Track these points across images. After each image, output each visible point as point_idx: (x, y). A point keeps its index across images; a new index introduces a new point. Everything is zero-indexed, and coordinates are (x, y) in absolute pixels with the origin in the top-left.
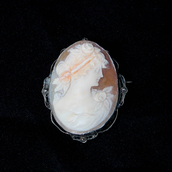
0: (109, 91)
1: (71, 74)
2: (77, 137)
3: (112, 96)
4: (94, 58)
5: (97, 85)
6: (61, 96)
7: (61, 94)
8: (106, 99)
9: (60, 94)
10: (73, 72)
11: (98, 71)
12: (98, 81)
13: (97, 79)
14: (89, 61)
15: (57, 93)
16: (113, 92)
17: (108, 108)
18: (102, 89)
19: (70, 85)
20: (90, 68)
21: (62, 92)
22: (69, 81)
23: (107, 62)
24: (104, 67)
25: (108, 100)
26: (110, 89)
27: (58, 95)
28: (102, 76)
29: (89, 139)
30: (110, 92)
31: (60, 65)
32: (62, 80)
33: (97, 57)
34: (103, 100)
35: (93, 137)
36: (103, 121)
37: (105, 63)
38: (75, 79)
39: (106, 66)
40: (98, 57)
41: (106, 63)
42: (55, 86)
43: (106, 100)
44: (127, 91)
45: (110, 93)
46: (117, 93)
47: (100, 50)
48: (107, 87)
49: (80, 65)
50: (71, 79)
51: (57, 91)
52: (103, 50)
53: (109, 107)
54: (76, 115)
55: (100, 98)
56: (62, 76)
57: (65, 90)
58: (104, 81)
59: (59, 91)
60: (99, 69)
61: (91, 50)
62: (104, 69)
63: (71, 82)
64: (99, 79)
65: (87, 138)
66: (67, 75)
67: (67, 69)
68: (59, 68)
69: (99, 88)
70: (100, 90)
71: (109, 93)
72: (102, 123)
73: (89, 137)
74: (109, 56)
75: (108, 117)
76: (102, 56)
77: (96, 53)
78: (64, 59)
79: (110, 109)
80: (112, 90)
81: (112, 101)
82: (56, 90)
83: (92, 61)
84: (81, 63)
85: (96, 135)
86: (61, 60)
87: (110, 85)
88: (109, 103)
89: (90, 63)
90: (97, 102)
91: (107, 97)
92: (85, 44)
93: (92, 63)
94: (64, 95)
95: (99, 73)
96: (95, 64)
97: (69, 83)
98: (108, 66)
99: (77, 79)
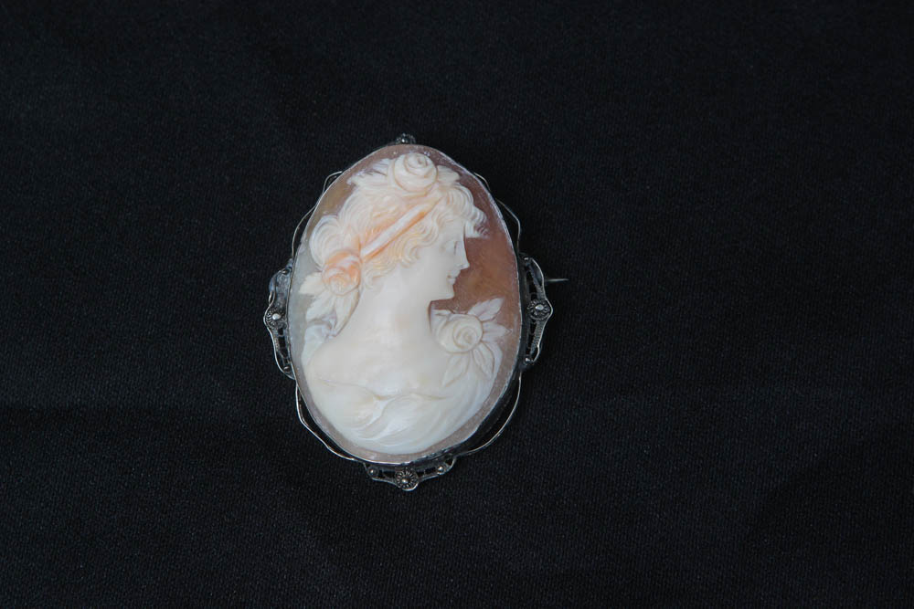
0: (489, 315)
1: (361, 261)
2: (385, 473)
3: (501, 331)
4: (436, 203)
5: (449, 295)
6: (328, 336)
7: (330, 326)
8: (481, 341)
9: (324, 328)
10: (365, 252)
11: (450, 247)
12: (453, 281)
13: (449, 277)
14: (421, 216)
15: (315, 324)
16: (502, 319)
17: (488, 372)
19: (359, 295)
20: (426, 239)
21: (332, 322)
22: (356, 284)
23: (480, 215)
24: (472, 233)
25: (488, 345)
26: (494, 306)
27: (319, 330)
28: (466, 265)
29: (425, 477)
31: (323, 229)
32: (330, 279)
33: (448, 201)
34: (470, 347)
35: (440, 471)
36: (473, 418)
37: (473, 218)
38: (375, 278)
39: (478, 230)
40: (451, 199)
41: (477, 218)
42: (309, 299)
43: (481, 347)
44: (550, 312)
45: (495, 320)
46: (517, 320)
47: (455, 176)
48: (482, 301)
49: (391, 229)
50: (360, 275)
51: (313, 317)
52: (467, 175)
53: (493, 370)
54: (380, 398)
55: (461, 341)
56: (330, 268)
57: (342, 313)
58: (472, 280)
59: (320, 319)
60: (456, 240)
61: (426, 176)
62: (472, 239)
63: (360, 287)
64: (457, 273)
65: (420, 474)
66: (346, 262)
67: (348, 240)
68: (320, 237)
69: (458, 306)
71: (489, 320)
73: (427, 471)
74: (489, 194)
76: (463, 198)
77: (443, 189)
78: (334, 209)
79: (495, 376)
80: (501, 310)
81: (502, 349)
82: (310, 314)
83: (430, 215)
84: (393, 223)
85: (450, 463)
86: (324, 213)
87: (493, 295)
88: (492, 354)
89: (424, 221)
90: (448, 352)
91: (485, 335)
92: (406, 158)
93: (430, 223)
94: (339, 332)
95: (455, 253)
96: (441, 223)
97: (356, 290)
98: (486, 230)
99: (379, 277)
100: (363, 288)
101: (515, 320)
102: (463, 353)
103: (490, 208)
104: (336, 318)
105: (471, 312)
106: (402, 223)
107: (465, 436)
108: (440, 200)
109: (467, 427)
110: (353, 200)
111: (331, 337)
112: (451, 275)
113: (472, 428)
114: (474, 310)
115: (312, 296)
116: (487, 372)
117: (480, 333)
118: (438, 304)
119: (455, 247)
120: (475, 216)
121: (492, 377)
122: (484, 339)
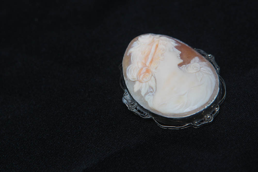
0: (198, 61)
1: (148, 67)
3: (204, 63)
4: (159, 41)
5: (181, 61)
6: (153, 95)
7: (151, 92)
10: (148, 64)
11: (171, 50)
12: (180, 58)
14: (157, 46)
15: (146, 95)
18: (189, 62)
19: (155, 77)
20: (163, 51)
21: (152, 90)
22: (151, 74)
24: (176, 45)
25: (204, 67)
26: (197, 59)
27: (149, 95)
28: (180, 52)
29: (214, 115)
31: (129, 70)
32: (142, 78)
34: (199, 69)
35: (217, 110)
36: (215, 86)
38: (156, 69)
42: (139, 92)
43: (202, 68)
45: (200, 62)
48: (192, 59)
49: (151, 54)
51: (145, 93)
55: (195, 69)
56: (140, 76)
57: (153, 84)
59: (147, 93)
60: (172, 48)
61: (150, 37)
63: (153, 74)
65: (211, 115)
66: (144, 70)
67: (140, 65)
68: (130, 73)
72: (216, 88)
73: (212, 113)
75: (217, 81)
79: (213, 73)
80: (199, 59)
82: (143, 93)
83: (159, 44)
84: (150, 52)
86: (126, 67)
88: (207, 69)
89: (159, 47)
90: (194, 73)
93: (161, 46)
94: (156, 91)
95: (174, 51)
96: (164, 45)
97: (152, 77)
99: (157, 67)
100: (154, 74)
102: (198, 71)
104: (152, 88)
106: (153, 50)
107: (217, 92)
109: (216, 89)
110: (133, 57)
111: (154, 94)
113: (217, 89)
114: (192, 62)
115: (139, 90)
116: (209, 73)
117: (199, 65)
118: (180, 65)
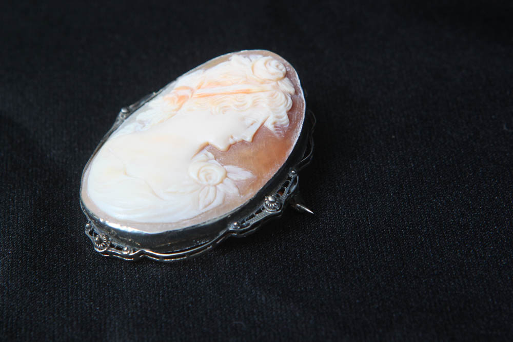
0: (235, 177)
1: (191, 96)
3: (233, 191)
4: (262, 91)
6: (137, 131)
7: (144, 127)
8: (215, 186)
9: (140, 127)
10: (200, 93)
11: (249, 121)
12: (231, 141)
13: (232, 137)
14: (247, 92)
15: (140, 122)
16: (242, 187)
19: (173, 115)
20: (237, 106)
21: (147, 125)
22: (177, 107)
23: (285, 120)
24: (269, 125)
25: (218, 191)
27: (137, 127)
29: (113, 250)
30: (237, 181)
32: (167, 99)
33: (272, 95)
34: (205, 183)
39: (276, 127)
40: (274, 97)
41: (281, 120)
43: (212, 189)
44: (278, 210)
45: (237, 183)
47: (292, 90)
50: (182, 104)
52: (300, 98)
53: (206, 206)
54: (126, 174)
55: (202, 175)
56: (173, 93)
58: (245, 151)
59: (144, 121)
60: (255, 120)
61: (273, 74)
62: (267, 129)
63: (179, 112)
65: (112, 246)
66: (183, 93)
69: (222, 158)
70: (220, 162)
71: (232, 180)
74: (304, 118)
79: (204, 211)
80: (246, 180)
81: (224, 200)
83: (253, 95)
84: (228, 85)
85: (134, 252)
87: (250, 169)
88: (215, 198)
89: (247, 96)
90: (189, 176)
91: (221, 184)
92: (272, 60)
93: (249, 99)
95: (248, 127)
96: (255, 104)
98: (281, 132)
101: (250, 194)
102: (196, 183)
103: (296, 125)
105: (226, 167)
106: (232, 88)
108: (266, 91)
112: (234, 137)
114: (229, 168)
117: (219, 180)
119: (252, 124)
120: (281, 117)
121: (201, 209)
122: (218, 186)
